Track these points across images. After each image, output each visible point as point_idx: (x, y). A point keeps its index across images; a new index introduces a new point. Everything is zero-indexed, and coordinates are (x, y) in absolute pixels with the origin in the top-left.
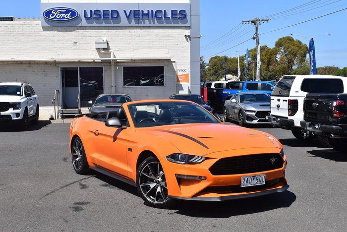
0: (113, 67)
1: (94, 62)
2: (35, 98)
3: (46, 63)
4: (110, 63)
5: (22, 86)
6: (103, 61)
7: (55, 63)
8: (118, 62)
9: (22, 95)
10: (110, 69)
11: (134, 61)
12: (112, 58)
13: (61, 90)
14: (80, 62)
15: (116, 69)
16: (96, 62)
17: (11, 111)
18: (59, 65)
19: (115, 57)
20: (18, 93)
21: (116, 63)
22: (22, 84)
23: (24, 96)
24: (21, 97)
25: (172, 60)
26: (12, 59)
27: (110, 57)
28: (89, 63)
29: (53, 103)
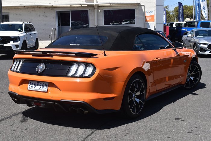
0: (96, 10)
1: (82, 7)
2: (35, 34)
3: (46, 8)
4: (94, 7)
5: (23, 24)
6: (89, 6)
7: (53, 8)
8: (100, 6)
9: (22, 31)
10: (94, 12)
11: (111, 5)
12: (95, 3)
13: (57, 28)
14: (71, 7)
15: (98, 12)
16: (83, 7)
17: (11, 43)
18: (56, 9)
19: (97, 2)
20: (19, 29)
21: (98, 7)
22: (23, 23)
23: (23, 31)
24: (21, 32)
25: (141, 5)
26: (20, 4)
27: (94, 3)
28: (77, 7)
29: (49, 37)
